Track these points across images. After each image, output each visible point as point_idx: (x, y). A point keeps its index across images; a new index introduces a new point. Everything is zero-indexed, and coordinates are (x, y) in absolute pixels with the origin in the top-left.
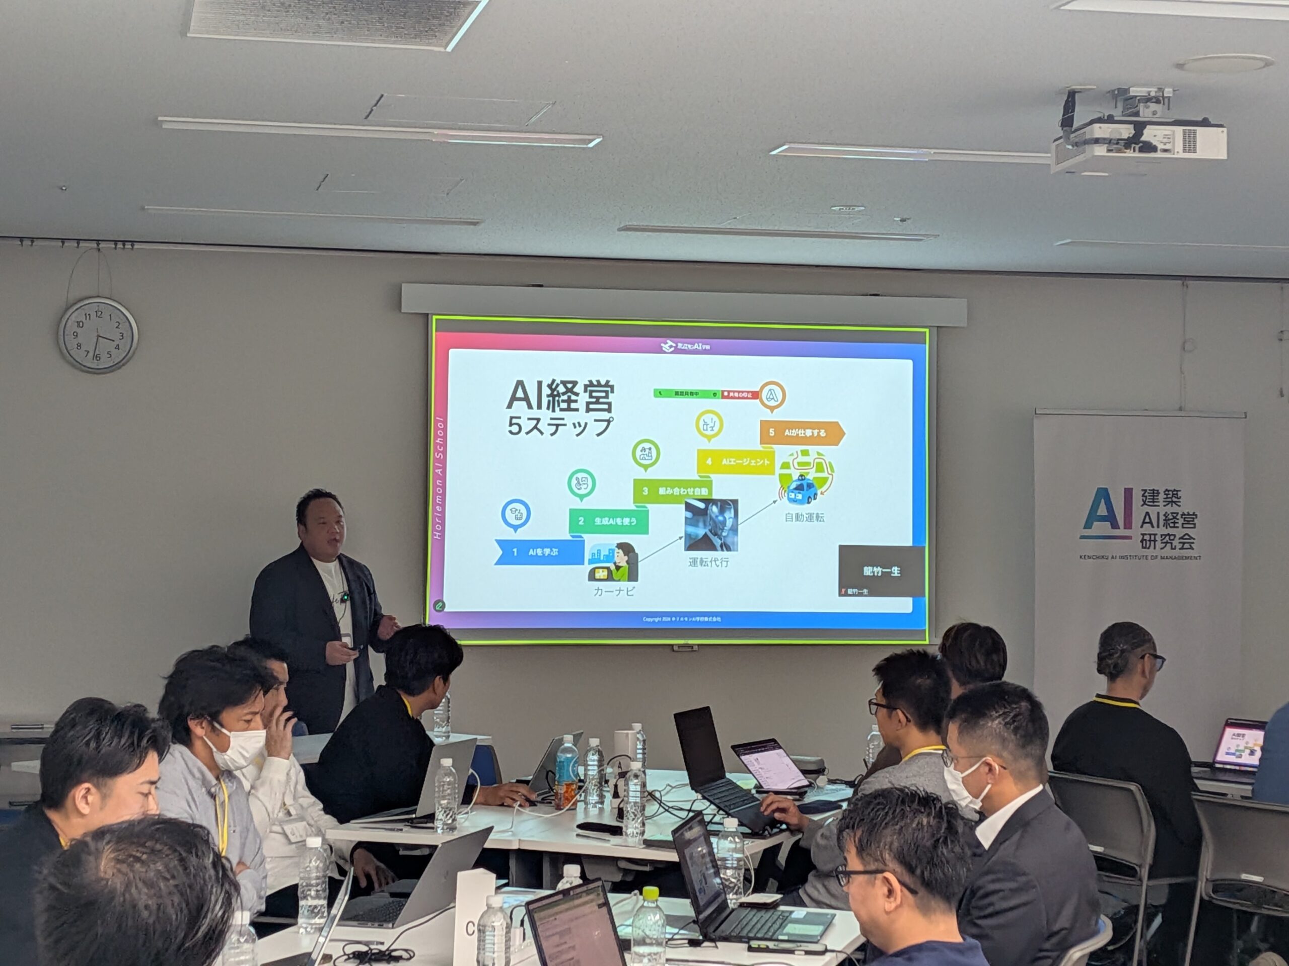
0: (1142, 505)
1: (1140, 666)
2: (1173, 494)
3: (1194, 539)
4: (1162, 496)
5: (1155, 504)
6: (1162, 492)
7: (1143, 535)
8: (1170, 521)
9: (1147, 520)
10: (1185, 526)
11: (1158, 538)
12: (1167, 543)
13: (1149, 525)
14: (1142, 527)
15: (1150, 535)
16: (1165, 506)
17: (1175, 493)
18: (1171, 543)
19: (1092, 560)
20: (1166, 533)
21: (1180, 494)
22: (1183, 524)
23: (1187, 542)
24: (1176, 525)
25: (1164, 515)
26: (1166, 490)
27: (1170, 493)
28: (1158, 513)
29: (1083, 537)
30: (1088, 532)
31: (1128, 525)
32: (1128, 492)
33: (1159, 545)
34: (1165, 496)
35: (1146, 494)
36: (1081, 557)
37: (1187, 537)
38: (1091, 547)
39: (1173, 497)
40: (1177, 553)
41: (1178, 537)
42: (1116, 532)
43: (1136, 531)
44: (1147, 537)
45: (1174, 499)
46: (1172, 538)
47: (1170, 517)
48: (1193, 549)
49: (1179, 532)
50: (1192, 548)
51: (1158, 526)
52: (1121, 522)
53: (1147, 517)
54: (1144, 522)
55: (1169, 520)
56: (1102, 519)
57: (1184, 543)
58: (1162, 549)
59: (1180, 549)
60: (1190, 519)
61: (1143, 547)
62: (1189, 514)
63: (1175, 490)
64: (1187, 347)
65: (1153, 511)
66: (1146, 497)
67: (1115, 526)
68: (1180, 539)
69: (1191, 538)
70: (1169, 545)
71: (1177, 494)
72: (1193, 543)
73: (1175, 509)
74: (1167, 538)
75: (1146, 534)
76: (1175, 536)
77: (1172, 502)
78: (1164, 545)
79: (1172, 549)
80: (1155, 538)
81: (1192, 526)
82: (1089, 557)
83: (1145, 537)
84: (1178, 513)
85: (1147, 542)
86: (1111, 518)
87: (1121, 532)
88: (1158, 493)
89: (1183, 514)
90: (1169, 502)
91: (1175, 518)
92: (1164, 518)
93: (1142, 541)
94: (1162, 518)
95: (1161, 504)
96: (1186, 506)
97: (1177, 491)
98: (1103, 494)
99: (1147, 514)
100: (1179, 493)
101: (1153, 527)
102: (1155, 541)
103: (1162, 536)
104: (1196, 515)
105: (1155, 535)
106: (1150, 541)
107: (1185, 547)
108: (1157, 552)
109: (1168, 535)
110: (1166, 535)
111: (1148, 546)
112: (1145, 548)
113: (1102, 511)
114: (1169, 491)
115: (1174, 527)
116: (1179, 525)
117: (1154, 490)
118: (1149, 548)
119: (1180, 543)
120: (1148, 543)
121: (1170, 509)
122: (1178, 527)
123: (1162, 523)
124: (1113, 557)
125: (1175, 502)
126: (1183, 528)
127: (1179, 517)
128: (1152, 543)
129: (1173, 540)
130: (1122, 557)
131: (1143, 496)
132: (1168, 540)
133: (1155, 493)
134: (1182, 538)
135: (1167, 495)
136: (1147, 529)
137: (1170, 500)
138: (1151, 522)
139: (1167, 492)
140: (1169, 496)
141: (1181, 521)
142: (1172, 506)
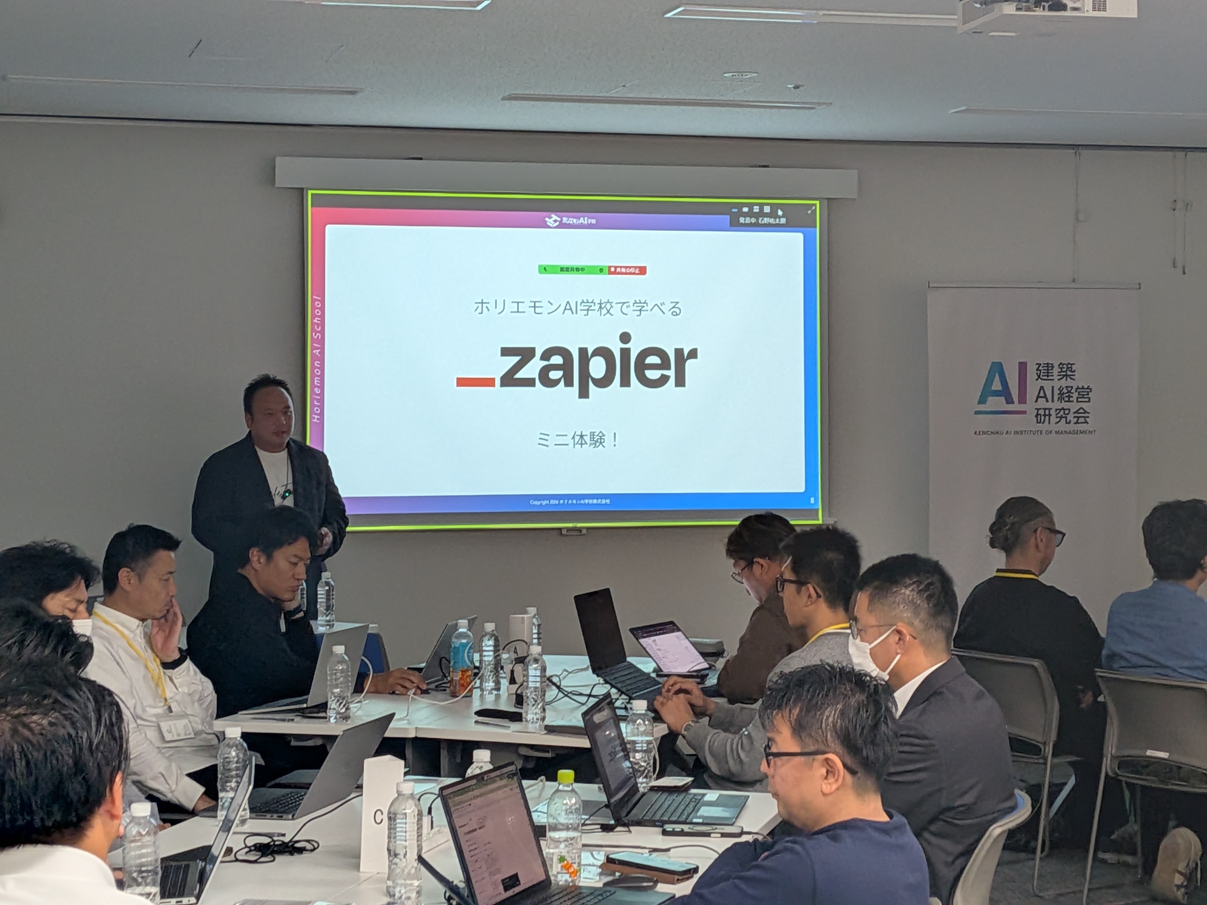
0: (1037, 380)
1: (1032, 541)
2: (1068, 368)
3: (1089, 413)
5: (1050, 378)
8: (1064, 395)
9: (1041, 394)
10: (1079, 400)
11: (1053, 412)
13: (1044, 399)
14: (1036, 401)
15: (1045, 409)
16: (1059, 380)
17: (1070, 366)
18: (1066, 418)
19: (986, 435)
21: (1074, 368)
22: (1077, 398)
23: (1081, 416)
24: (1071, 399)
25: (1059, 389)
26: (1061, 363)
27: (1065, 366)
29: (977, 413)
30: (982, 408)
31: (1022, 399)
32: (1023, 367)
34: (1060, 370)
35: (1040, 368)
36: (975, 433)
38: (985, 422)
39: (1067, 370)
40: (1072, 427)
41: (1072, 411)
42: (1010, 407)
43: (1030, 406)
44: (1041, 412)
46: (1067, 412)
47: (1065, 391)
48: (1088, 423)
49: (1074, 406)
50: (1086, 422)
51: (1053, 401)
52: (1015, 398)
53: (1042, 391)
54: (1038, 397)
56: (997, 394)
57: (1079, 417)
59: (1075, 423)
60: (1084, 393)
61: (1037, 422)
62: (1083, 388)
63: (1069, 364)
64: (1081, 217)
65: (1047, 385)
67: (1009, 401)
69: (1085, 412)
70: (1063, 420)
72: (1088, 417)
73: (1069, 382)
74: (1062, 411)
75: (1040, 409)
76: (1069, 410)
77: (1066, 375)
78: (1059, 419)
79: (1066, 423)
81: (1087, 400)
82: (984, 433)
83: (1040, 412)
84: (1072, 387)
85: (1042, 416)
86: (1005, 393)
87: (1016, 407)
88: (1053, 367)
89: (1078, 388)
90: (1064, 376)
91: (1069, 392)
93: (1036, 416)
94: (1057, 392)
95: (1056, 378)
96: (1080, 380)
97: (1072, 364)
98: (997, 369)
99: (1042, 388)
102: (1050, 415)
103: (1056, 410)
104: (1091, 389)
105: (1050, 409)
106: (1045, 415)
108: (1053, 427)
109: (1063, 409)
110: (1060, 410)
112: (1040, 422)
113: (997, 386)
115: (1069, 401)
117: (1048, 364)
119: (1075, 417)
120: (1043, 418)
121: (1064, 383)
123: (1056, 397)
124: (1007, 433)
125: (1070, 375)
126: (1078, 402)
128: (1047, 418)
129: (1068, 414)
130: (1016, 433)
131: (1037, 369)
133: (1049, 367)
137: (1064, 373)
138: (1045, 397)
139: (1061, 366)
140: (1063, 370)
141: (1075, 395)
142: (1066, 380)
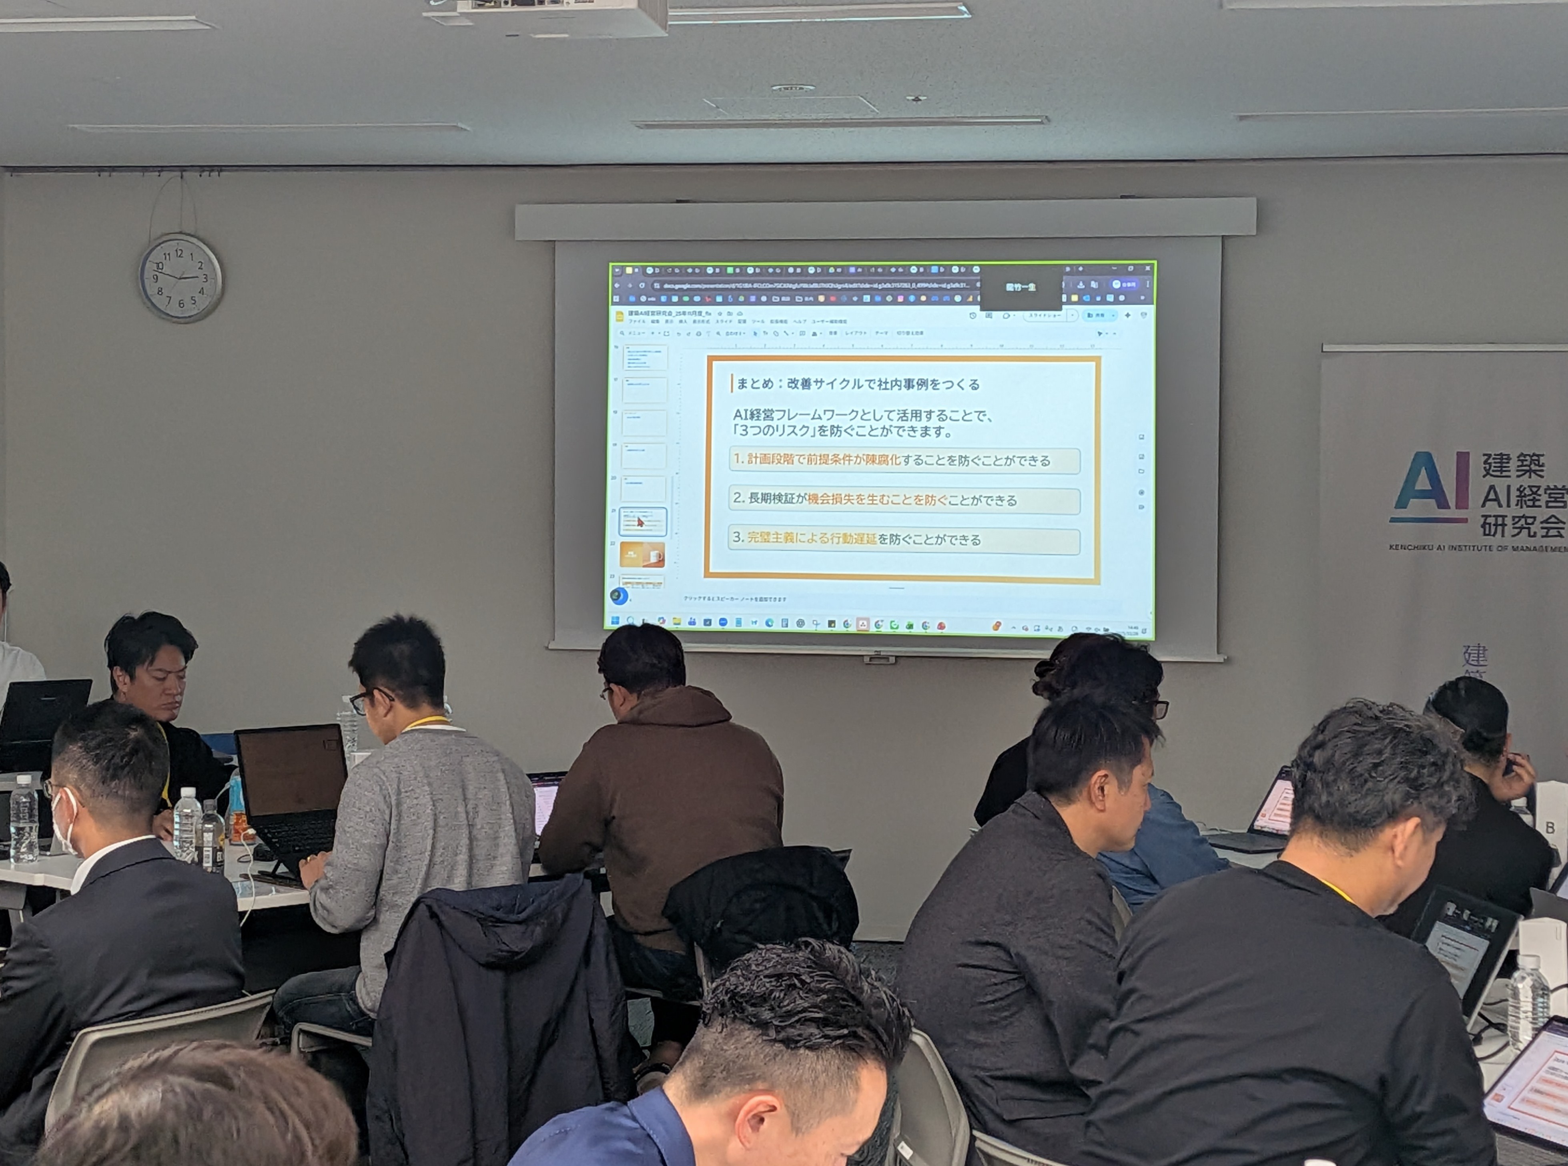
0: (1484, 476)
2: (1531, 460)
3: (1564, 523)
4: (1513, 464)
5: (1504, 474)
6: (1514, 457)
7: (1486, 517)
8: (1527, 497)
9: (1491, 496)
10: (1550, 504)
11: (1509, 521)
12: (1522, 528)
13: (1496, 503)
14: (1483, 505)
15: (1496, 517)
16: (1518, 476)
17: (1536, 458)
18: (1529, 528)
19: (1407, 551)
20: (1521, 515)
21: (1542, 460)
22: (1547, 502)
23: (1554, 526)
24: (1537, 503)
25: (1518, 490)
26: (1522, 454)
27: (1528, 458)
28: (1509, 487)
29: (1393, 520)
30: (1401, 513)
31: (1462, 502)
32: (1463, 459)
33: (1509, 530)
34: (1520, 463)
35: (1491, 460)
36: (1391, 547)
37: (1553, 520)
38: (1408, 533)
39: (1531, 464)
40: (1538, 541)
42: (1444, 513)
43: (1475, 512)
44: (1491, 520)
45: (1533, 467)
46: (1530, 521)
49: (1542, 513)
50: (1561, 536)
51: (1509, 506)
52: (1452, 502)
53: (1492, 492)
54: (1487, 499)
55: (1525, 496)
56: (1423, 494)
57: (1548, 529)
58: (1513, 536)
59: (1543, 537)
60: (1557, 495)
61: (1485, 534)
62: (1556, 488)
63: (1534, 455)
65: (1501, 485)
66: (1490, 464)
67: (1443, 504)
68: (1542, 523)
69: (1560, 521)
70: (1525, 532)
71: (1538, 461)
72: (1563, 528)
73: (1534, 480)
74: (1523, 520)
75: (1490, 516)
76: (1535, 518)
77: (1530, 471)
78: (1517, 531)
79: (1530, 536)
80: (1503, 520)
81: (1562, 504)
82: (1404, 547)
83: (1489, 520)
84: (1539, 487)
85: (1490, 526)
86: (1436, 493)
87: (1452, 512)
88: (1509, 459)
89: (1548, 488)
90: (1526, 471)
91: (1535, 493)
92: (1518, 493)
93: (1483, 526)
94: (1514, 493)
95: (1513, 474)
96: (1552, 477)
97: (1538, 456)
98: (1424, 461)
99: (1492, 487)
100: (1541, 458)
101: (1500, 506)
102: (1504, 525)
103: (1514, 518)
105: (1504, 517)
106: (1496, 525)
107: (1550, 534)
108: (1508, 541)
109: (1523, 516)
110: (1520, 518)
111: (1492, 533)
112: (1489, 534)
113: (1423, 483)
114: (1525, 456)
115: (1534, 506)
116: (1542, 503)
117: (1501, 454)
118: (1494, 535)
119: (1542, 528)
120: (1493, 528)
121: (1526, 481)
122: (1540, 506)
123: (1514, 500)
124: (1439, 548)
125: (1535, 471)
126: (1548, 507)
127: (1541, 492)
128: (1500, 528)
129: (1533, 524)
130: (1453, 548)
131: (1485, 462)
132: (1524, 525)
133: (1503, 459)
134: (1546, 522)
135: (1522, 461)
136: (1492, 508)
137: (1527, 468)
138: (1497, 499)
139: (1522, 458)
140: (1525, 463)
141: (1545, 498)
142: (1530, 477)
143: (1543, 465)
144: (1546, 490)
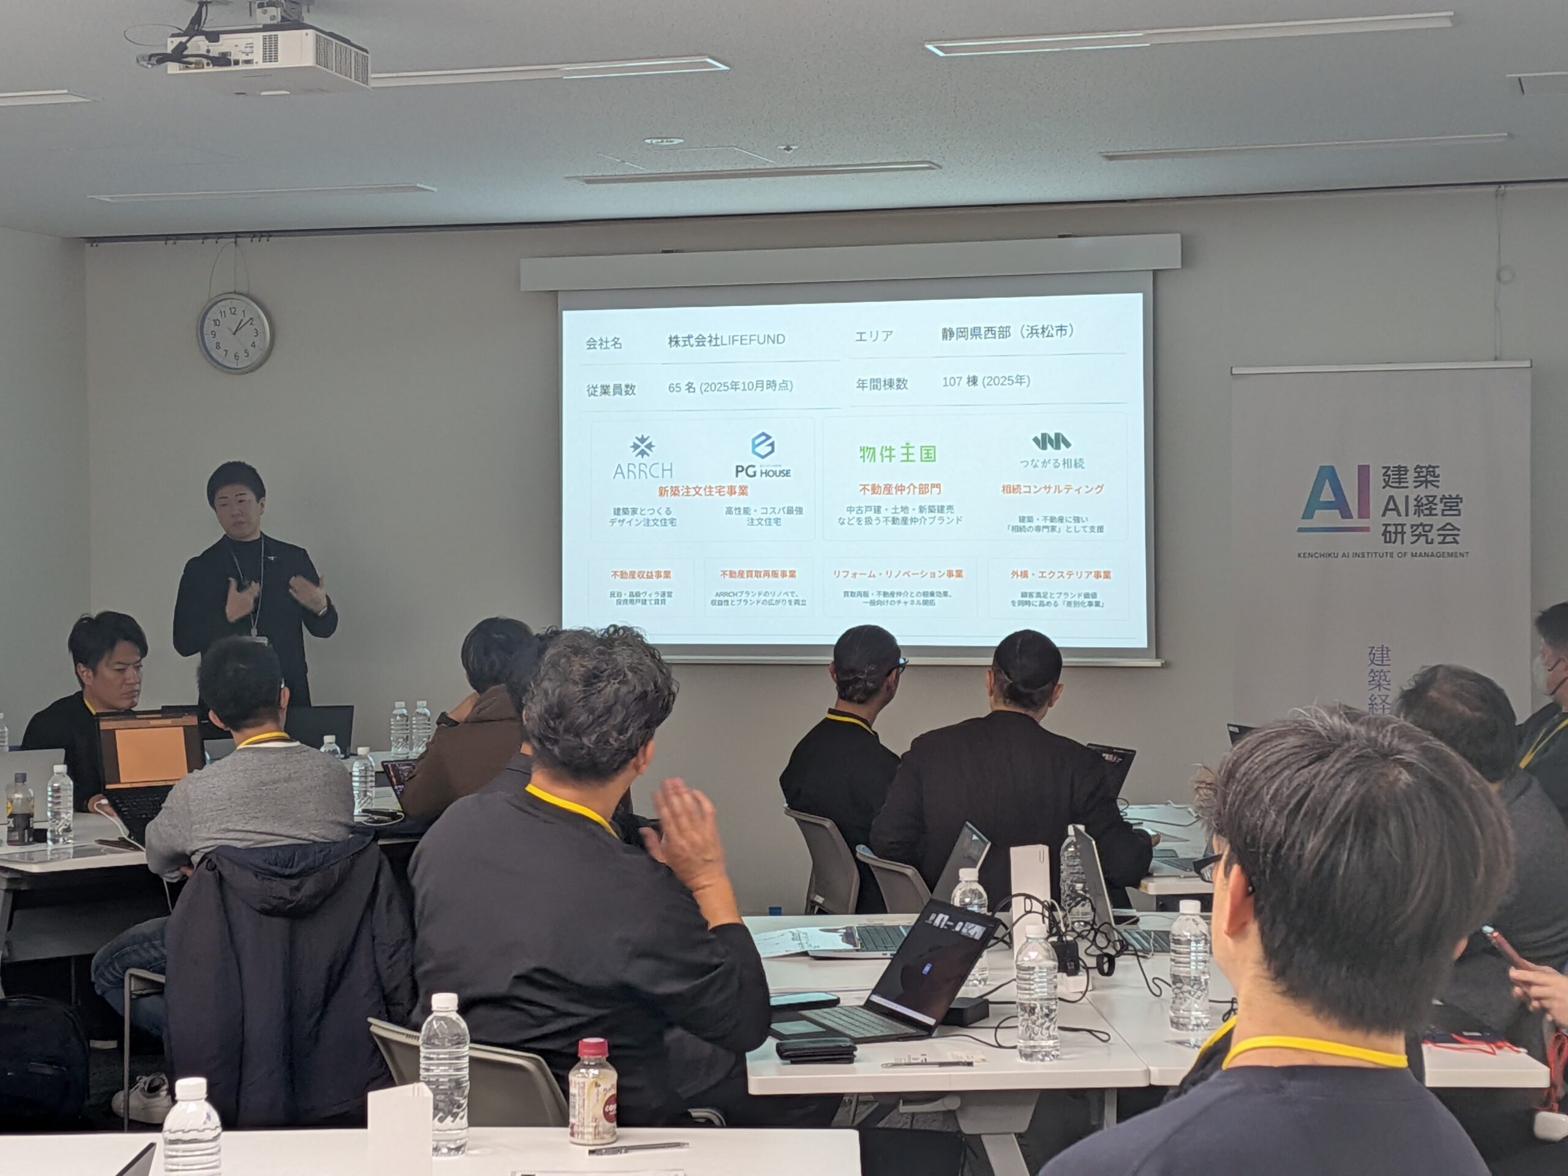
0: (1384, 488)
2: (1427, 472)
3: (1459, 530)
4: (1411, 475)
5: (1402, 485)
6: (1411, 469)
7: (1386, 525)
8: (1424, 506)
9: (1391, 505)
10: (1446, 513)
11: (1407, 529)
12: (1419, 535)
13: (1395, 512)
14: (1384, 515)
15: (1396, 525)
16: (1416, 487)
17: (1431, 470)
18: (1427, 536)
19: (1314, 558)
20: (1419, 523)
21: (1437, 471)
22: (1443, 510)
23: (1449, 534)
24: (1434, 512)
25: (1416, 499)
26: (1418, 466)
27: (1424, 469)
28: (1407, 497)
29: (1300, 530)
30: (1307, 523)
31: (1364, 513)
32: (1364, 472)
33: (1408, 537)
34: (1417, 475)
35: (1389, 473)
36: (1299, 555)
37: (1449, 527)
38: (1312, 542)
39: (1427, 475)
40: (1435, 548)
41: (1435, 528)
42: (1347, 523)
43: (1376, 520)
44: (1392, 529)
45: (1430, 478)
46: (1427, 528)
47: (1424, 501)
48: (1458, 543)
49: (1438, 521)
50: (1456, 542)
51: (1407, 515)
53: (1391, 503)
54: (1386, 509)
55: (1422, 505)
56: (1329, 506)
57: (1445, 536)
58: (1412, 543)
59: (1439, 543)
60: (1452, 504)
61: (1386, 542)
62: (1451, 497)
63: (1430, 466)
65: (1399, 495)
67: (1346, 514)
68: (1439, 530)
69: (1455, 529)
70: (1423, 539)
71: (1434, 472)
72: (1458, 535)
73: (1431, 490)
74: (1421, 528)
75: (1390, 525)
76: (1431, 526)
77: (1427, 482)
78: (1416, 538)
79: (1427, 542)
80: (1402, 529)
81: (1456, 512)
82: (1310, 555)
83: (1389, 529)
84: (1435, 497)
85: (1390, 535)
86: (1340, 505)
87: (1356, 522)
88: (1406, 471)
89: (1444, 497)
90: (1423, 482)
91: (1431, 502)
92: (1415, 503)
93: (1384, 534)
94: (1412, 503)
95: (1411, 484)
96: (1445, 488)
97: (1434, 467)
98: (1328, 474)
99: (1391, 498)
100: (1436, 469)
101: (1399, 515)
102: (1403, 533)
103: (1412, 526)
104: (1461, 499)
105: (1403, 525)
106: (1396, 533)
107: (1446, 540)
108: (1407, 547)
109: (1421, 524)
110: (1418, 526)
111: (1393, 540)
112: (1390, 542)
113: (1327, 495)
114: (1421, 468)
115: (1431, 515)
116: (1438, 511)
117: (1400, 467)
118: (1394, 542)
119: (1439, 535)
120: (1393, 536)
121: (1422, 491)
122: (1436, 515)
123: (1412, 509)
124: (1344, 555)
125: (1431, 482)
126: (1443, 515)
127: (1437, 501)
128: (1399, 536)
129: (1430, 531)
130: (1356, 555)
131: (1385, 474)
132: (1421, 532)
133: (1401, 471)
134: (1442, 529)
135: (1419, 472)
136: (1391, 517)
137: (1423, 479)
138: (1396, 509)
139: (1419, 470)
140: (1421, 474)
141: (1440, 507)
142: (1426, 487)
143: (1438, 476)
144: (1441, 499)
